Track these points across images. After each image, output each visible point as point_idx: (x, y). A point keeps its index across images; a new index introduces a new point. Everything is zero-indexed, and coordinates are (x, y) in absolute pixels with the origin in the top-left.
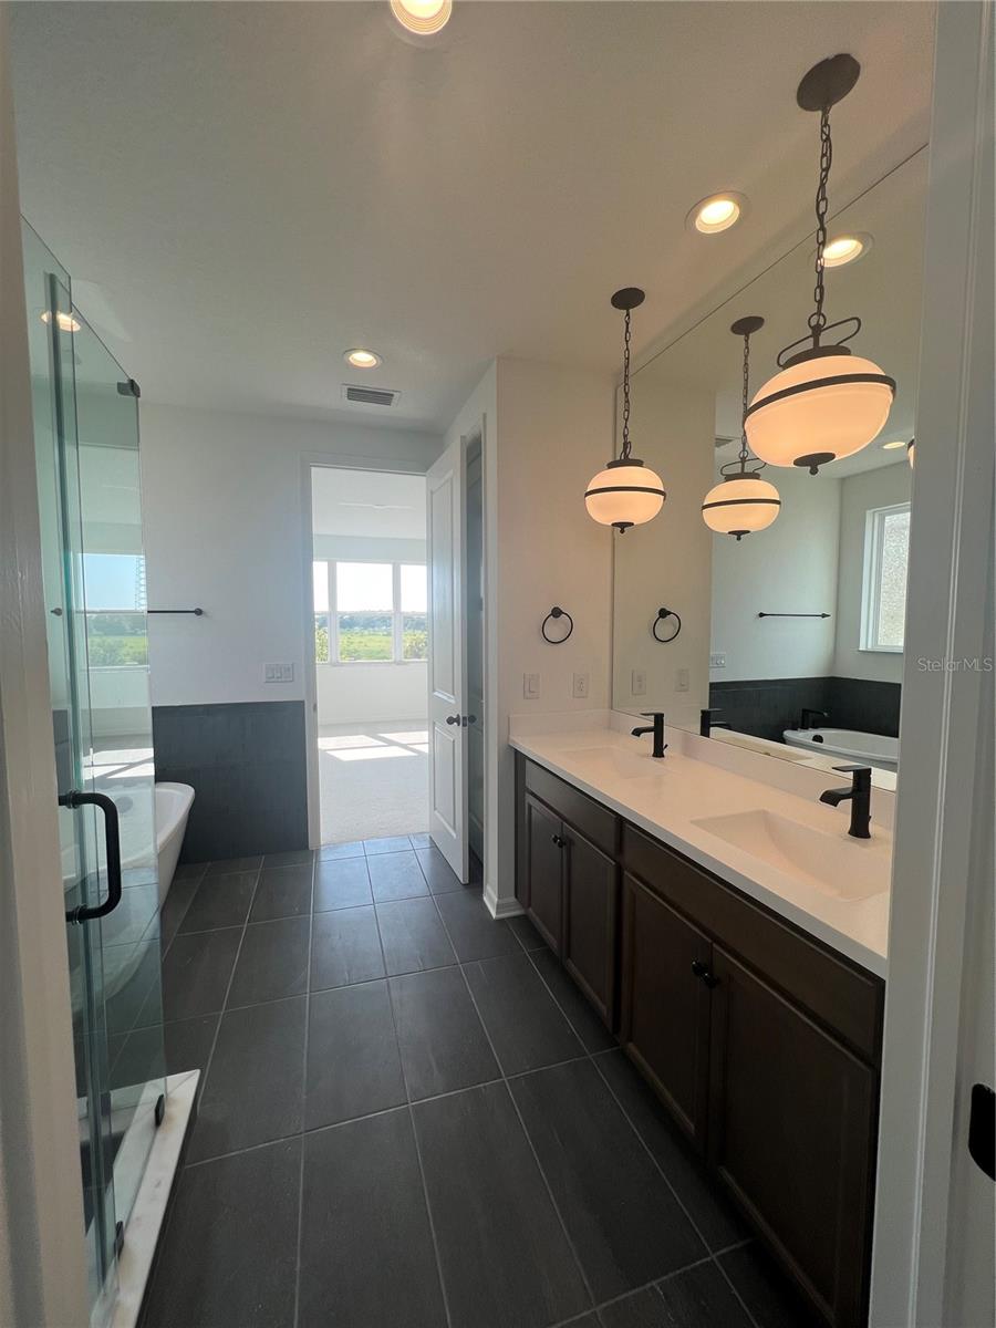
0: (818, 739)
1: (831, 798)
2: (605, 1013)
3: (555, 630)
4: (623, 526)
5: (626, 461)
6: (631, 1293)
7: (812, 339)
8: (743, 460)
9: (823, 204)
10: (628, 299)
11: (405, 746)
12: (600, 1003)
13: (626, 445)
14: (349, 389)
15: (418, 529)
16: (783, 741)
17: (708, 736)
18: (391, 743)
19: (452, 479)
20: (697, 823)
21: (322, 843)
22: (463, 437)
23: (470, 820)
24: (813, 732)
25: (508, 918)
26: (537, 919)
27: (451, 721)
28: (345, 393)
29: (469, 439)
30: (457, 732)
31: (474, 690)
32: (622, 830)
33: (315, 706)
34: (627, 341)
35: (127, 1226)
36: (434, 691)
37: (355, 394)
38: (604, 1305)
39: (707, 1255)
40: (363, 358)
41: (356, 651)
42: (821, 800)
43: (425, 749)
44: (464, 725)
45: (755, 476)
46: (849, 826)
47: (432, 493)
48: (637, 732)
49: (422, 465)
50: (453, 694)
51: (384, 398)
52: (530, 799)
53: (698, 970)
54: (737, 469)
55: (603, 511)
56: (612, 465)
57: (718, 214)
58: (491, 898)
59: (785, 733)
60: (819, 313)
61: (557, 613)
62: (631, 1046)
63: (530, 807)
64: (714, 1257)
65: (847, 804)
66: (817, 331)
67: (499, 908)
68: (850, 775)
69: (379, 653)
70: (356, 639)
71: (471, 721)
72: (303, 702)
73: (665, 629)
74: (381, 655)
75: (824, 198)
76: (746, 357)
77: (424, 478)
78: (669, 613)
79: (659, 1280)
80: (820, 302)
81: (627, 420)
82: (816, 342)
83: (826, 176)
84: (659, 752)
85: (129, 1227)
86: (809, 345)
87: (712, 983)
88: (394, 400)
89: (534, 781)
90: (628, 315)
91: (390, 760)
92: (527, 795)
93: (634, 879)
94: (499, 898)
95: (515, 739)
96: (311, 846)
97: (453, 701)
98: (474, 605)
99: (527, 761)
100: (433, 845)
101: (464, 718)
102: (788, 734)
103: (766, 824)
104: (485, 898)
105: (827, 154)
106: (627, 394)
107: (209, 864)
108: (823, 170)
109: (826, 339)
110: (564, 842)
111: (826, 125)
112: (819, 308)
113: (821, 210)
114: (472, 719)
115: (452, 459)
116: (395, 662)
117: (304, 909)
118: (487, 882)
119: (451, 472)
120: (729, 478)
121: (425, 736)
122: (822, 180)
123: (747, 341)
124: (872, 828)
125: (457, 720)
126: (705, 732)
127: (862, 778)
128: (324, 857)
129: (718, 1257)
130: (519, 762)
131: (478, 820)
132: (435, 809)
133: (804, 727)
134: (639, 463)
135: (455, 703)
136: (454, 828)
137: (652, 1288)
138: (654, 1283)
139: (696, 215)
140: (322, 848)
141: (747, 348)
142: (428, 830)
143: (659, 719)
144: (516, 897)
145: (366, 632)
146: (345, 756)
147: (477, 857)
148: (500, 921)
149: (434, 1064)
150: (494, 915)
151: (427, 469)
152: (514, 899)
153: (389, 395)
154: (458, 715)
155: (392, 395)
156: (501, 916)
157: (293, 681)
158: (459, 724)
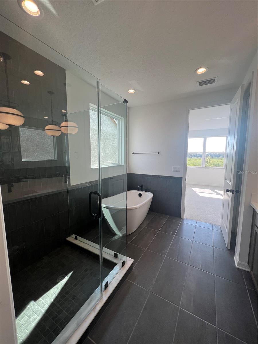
14: (199, 83)
18: (218, 194)
21: (185, 217)
25: (241, 269)
27: (227, 191)
28: (198, 85)
30: (230, 195)
33: (185, 180)
35: (109, 284)
36: (226, 179)
37: (202, 83)
40: (201, 71)
41: (219, 164)
44: (233, 193)
47: (231, 109)
49: (228, 100)
51: (212, 81)
58: (236, 259)
67: (239, 264)
70: (219, 160)
71: (236, 192)
72: (182, 178)
77: (230, 105)
85: (110, 284)
88: (216, 81)
94: (240, 260)
95: (253, 203)
97: (230, 184)
100: (221, 231)
101: (233, 191)
104: (234, 257)
107: (157, 213)
117: (173, 234)
118: (236, 252)
125: (230, 191)
135: (230, 185)
140: (184, 219)
144: (248, 264)
146: (201, 195)
148: (239, 269)
150: (236, 266)
151: (231, 101)
152: (247, 264)
153: (214, 79)
154: (231, 189)
155: (215, 79)
156: (239, 267)
157: (180, 172)
158: (231, 193)
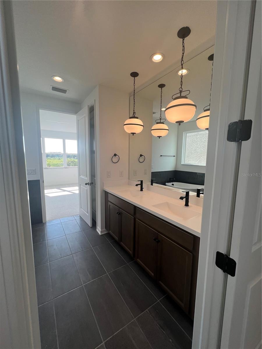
0: (173, 185)
1: (182, 198)
2: (131, 253)
3: (115, 159)
4: (133, 134)
5: (134, 117)
6: (142, 313)
7: (180, 94)
8: (161, 119)
9: (182, 62)
10: (134, 75)
11: (69, 191)
12: (130, 251)
13: (134, 113)
14: (53, 87)
15: (75, 130)
16: (166, 185)
17: (152, 185)
18: (65, 191)
19: (85, 117)
20: (153, 206)
21: (47, 220)
22: (88, 106)
23: (92, 211)
24: (172, 183)
25: (104, 234)
26: (112, 233)
27: (86, 184)
28: (51, 88)
29: (90, 106)
30: (88, 187)
31: (93, 176)
32: (136, 209)
33: (43, 181)
34: (134, 86)
36: (80, 176)
37: (54, 89)
38: (137, 317)
39: (157, 301)
40: (58, 79)
42: (180, 199)
43: (77, 192)
44: (90, 185)
45: (163, 123)
46: (185, 204)
47: (78, 120)
48: (137, 185)
50: (87, 177)
51: (64, 91)
52: (109, 203)
53: (155, 240)
54: (159, 121)
55: (128, 129)
56: (131, 118)
57: (157, 58)
58: (99, 230)
59: (166, 183)
60: (181, 88)
61: (115, 155)
62: (138, 260)
63: (110, 205)
64: (158, 301)
65: (184, 199)
66: (181, 92)
67: (101, 232)
68: (185, 193)
69: (56, 165)
71: (92, 184)
72: (39, 180)
73: (141, 159)
74: (57, 165)
75: (183, 60)
76: (161, 94)
77: (76, 116)
78: (143, 155)
79: (148, 309)
80: (181, 85)
81: (134, 106)
82: (181, 95)
83: (183, 55)
84: (142, 190)
86: (179, 95)
87: (158, 242)
88: (67, 92)
89: (110, 199)
90: (134, 79)
91: (65, 195)
92: (109, 202)
93: (138, 220)
94: (101, 229)
95: (105, 188)
96: (44, 221)
97: (86, 179)
98: (92, 152)
99: (109, 194)
100: (81, 218)
101: (90, 183)
102: (167, 184)
103: (168, 205)
104: (97, 230)
105: (183, 50)
106: (134, 100)
108: (183, 54)
109: (183, 94)
110: (120, 214)
111: (183, 43)
112: (181, 87)
113: (182, 63)
114: (92, 183)
115: (85, 111)
116: (64, 168)
117: (44, 239)
119: (85, 115)
120: (157, 123)
121: (77, 188)
122: (182, 56)
123: (161, 90)
124: (189, 204)
125: (88, 184)
126: (152, 184)
127: (187, 194)
128: (47, 224)
129: (159, 301)
130: (106, 194)
131: (95, 211)
132: (81, 208)
133: (170, 182)
134: (137, 118)
135: (88, 180)
136: (88, 213)
137: (146, 311)
138: (147, 310)
139: (152, 57)
140: (47, 222)
141: (162, 91)
142: (79, 214)
143: (142, 182)
145: (52, 158)
146: (50, 195)
147: (94, 220)
148: (101, 235)
149: (88, 273)
150: (100, 234)
152: (105, 229)
153: (65, 91)
154: (88, 183)
155: (67, 91)
156: (102, 234)
157: (35, 174)
158: (89, 185)
